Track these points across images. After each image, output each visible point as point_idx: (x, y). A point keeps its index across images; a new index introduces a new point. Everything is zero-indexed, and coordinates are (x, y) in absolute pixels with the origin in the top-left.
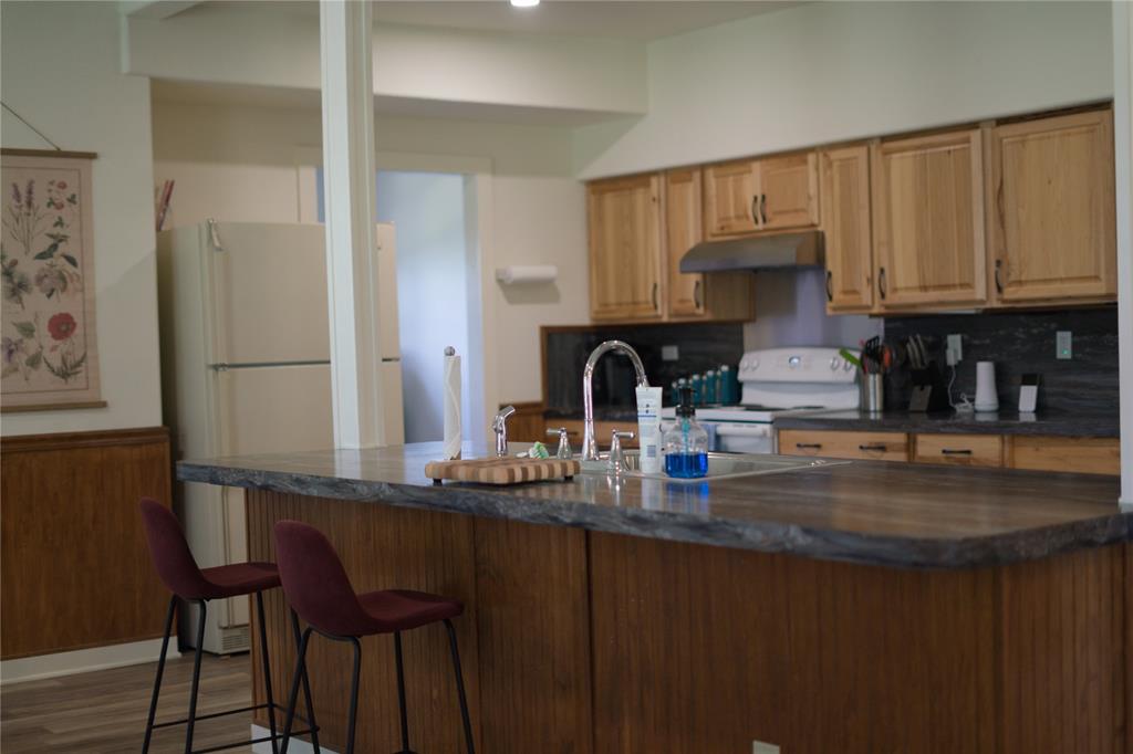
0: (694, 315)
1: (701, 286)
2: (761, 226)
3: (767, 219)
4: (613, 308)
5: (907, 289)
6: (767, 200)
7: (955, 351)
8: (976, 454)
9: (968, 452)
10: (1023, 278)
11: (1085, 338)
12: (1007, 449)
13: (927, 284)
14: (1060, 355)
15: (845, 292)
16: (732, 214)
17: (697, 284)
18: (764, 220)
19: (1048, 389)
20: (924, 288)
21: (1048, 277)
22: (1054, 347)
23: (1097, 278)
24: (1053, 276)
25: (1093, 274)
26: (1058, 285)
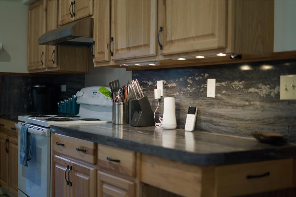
0: (53, 68)
1: (55, 52)
2: (73, 19)
3: (76, 13)
4: (33, 64)
5: (122, 49)
6: (76, 2)
7: (159, 91)
9: (118, 161)
10: (173, 39)
11: (223, 84)
12: (138, 161)
13: (130, 46)
14: (209, 95)
15: (99, 53)
16: (65, 14)
17: (54, 51)
18: (74, 16)
20: (129, 49)
21: (186, 37)
22: (206, 89)
23: (213, 35)
24: (189, 36)
25: (210, 32)
26: (191, 42)
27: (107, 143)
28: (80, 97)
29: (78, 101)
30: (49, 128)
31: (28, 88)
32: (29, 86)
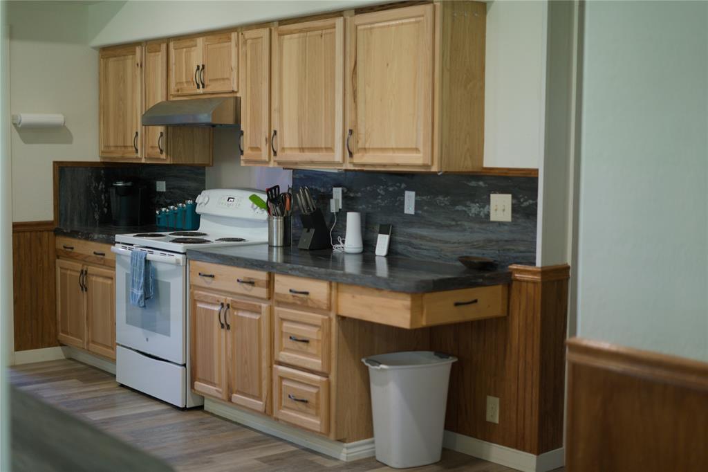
0: (159, 159)
1: (164, 135)
2: (201, 91)
3: (206, 84)
4: (112, 149)
5: (291, 149)
6: (206, 67)
7: (337, 201)
8: (312, 296)
9: (307, 293)
10: (367, 146)
11: (424, 198)
12: (334, 293)
13: (304, 146)
14: (406, 211)
15: (252, 148)
16: (184, 80)
17: (162, 134)
18: (203, 87)
19: (399, 238)
20: (302, 149)
21: (383, 147)
22: (402, 203)
23: (417, 150)
24: (387, 147)
25: (414, 147)
26: (390, 154)
27: (290, 272)
28: (203, 204)
29: (198, 210)
30: (184, 253)
31: (100, 187)
32: (101, 183)
